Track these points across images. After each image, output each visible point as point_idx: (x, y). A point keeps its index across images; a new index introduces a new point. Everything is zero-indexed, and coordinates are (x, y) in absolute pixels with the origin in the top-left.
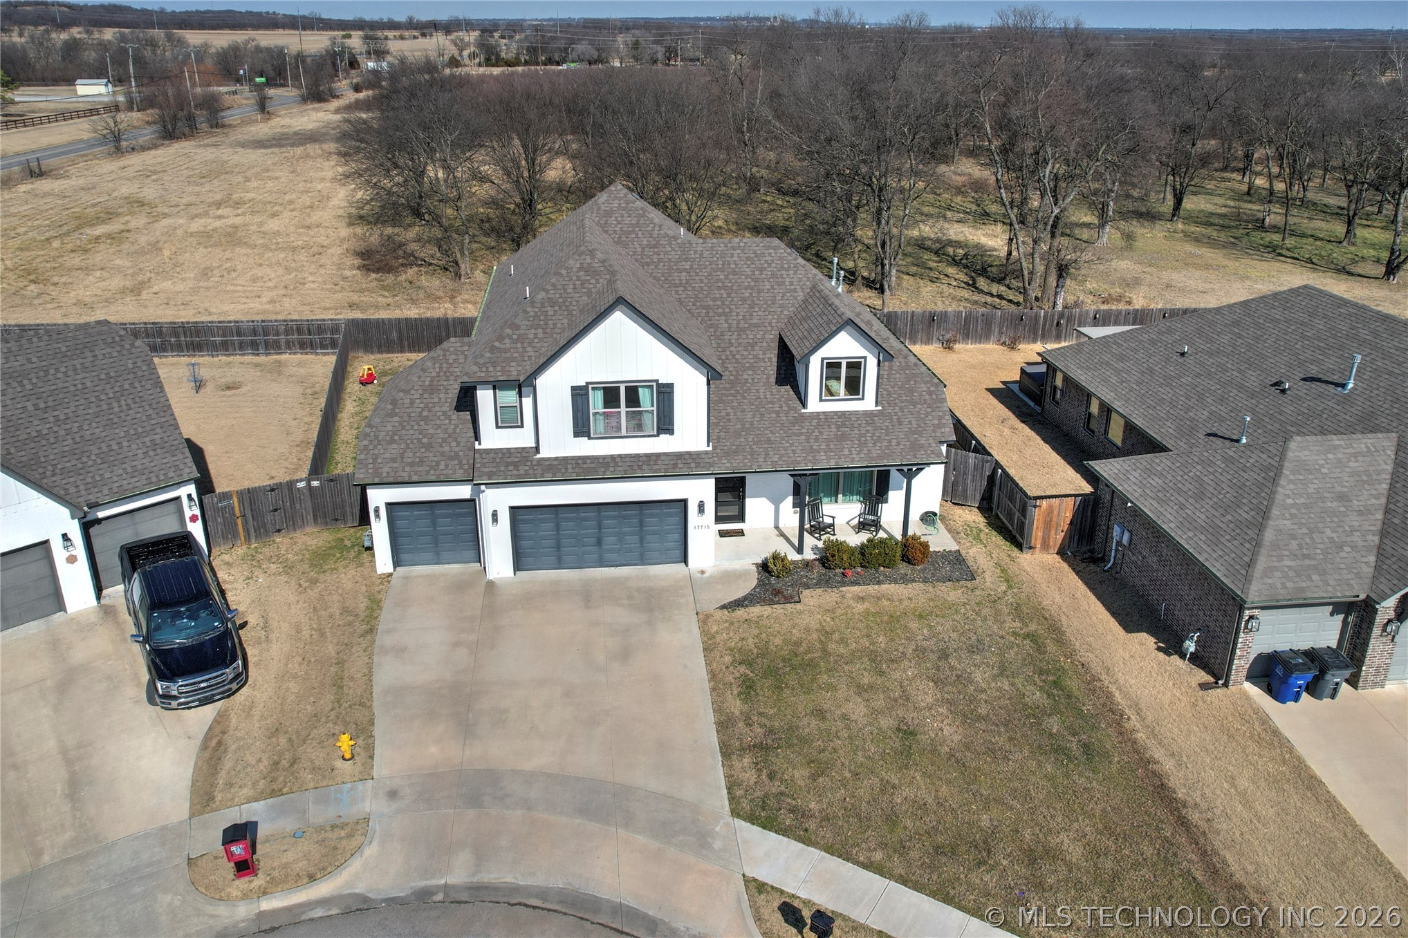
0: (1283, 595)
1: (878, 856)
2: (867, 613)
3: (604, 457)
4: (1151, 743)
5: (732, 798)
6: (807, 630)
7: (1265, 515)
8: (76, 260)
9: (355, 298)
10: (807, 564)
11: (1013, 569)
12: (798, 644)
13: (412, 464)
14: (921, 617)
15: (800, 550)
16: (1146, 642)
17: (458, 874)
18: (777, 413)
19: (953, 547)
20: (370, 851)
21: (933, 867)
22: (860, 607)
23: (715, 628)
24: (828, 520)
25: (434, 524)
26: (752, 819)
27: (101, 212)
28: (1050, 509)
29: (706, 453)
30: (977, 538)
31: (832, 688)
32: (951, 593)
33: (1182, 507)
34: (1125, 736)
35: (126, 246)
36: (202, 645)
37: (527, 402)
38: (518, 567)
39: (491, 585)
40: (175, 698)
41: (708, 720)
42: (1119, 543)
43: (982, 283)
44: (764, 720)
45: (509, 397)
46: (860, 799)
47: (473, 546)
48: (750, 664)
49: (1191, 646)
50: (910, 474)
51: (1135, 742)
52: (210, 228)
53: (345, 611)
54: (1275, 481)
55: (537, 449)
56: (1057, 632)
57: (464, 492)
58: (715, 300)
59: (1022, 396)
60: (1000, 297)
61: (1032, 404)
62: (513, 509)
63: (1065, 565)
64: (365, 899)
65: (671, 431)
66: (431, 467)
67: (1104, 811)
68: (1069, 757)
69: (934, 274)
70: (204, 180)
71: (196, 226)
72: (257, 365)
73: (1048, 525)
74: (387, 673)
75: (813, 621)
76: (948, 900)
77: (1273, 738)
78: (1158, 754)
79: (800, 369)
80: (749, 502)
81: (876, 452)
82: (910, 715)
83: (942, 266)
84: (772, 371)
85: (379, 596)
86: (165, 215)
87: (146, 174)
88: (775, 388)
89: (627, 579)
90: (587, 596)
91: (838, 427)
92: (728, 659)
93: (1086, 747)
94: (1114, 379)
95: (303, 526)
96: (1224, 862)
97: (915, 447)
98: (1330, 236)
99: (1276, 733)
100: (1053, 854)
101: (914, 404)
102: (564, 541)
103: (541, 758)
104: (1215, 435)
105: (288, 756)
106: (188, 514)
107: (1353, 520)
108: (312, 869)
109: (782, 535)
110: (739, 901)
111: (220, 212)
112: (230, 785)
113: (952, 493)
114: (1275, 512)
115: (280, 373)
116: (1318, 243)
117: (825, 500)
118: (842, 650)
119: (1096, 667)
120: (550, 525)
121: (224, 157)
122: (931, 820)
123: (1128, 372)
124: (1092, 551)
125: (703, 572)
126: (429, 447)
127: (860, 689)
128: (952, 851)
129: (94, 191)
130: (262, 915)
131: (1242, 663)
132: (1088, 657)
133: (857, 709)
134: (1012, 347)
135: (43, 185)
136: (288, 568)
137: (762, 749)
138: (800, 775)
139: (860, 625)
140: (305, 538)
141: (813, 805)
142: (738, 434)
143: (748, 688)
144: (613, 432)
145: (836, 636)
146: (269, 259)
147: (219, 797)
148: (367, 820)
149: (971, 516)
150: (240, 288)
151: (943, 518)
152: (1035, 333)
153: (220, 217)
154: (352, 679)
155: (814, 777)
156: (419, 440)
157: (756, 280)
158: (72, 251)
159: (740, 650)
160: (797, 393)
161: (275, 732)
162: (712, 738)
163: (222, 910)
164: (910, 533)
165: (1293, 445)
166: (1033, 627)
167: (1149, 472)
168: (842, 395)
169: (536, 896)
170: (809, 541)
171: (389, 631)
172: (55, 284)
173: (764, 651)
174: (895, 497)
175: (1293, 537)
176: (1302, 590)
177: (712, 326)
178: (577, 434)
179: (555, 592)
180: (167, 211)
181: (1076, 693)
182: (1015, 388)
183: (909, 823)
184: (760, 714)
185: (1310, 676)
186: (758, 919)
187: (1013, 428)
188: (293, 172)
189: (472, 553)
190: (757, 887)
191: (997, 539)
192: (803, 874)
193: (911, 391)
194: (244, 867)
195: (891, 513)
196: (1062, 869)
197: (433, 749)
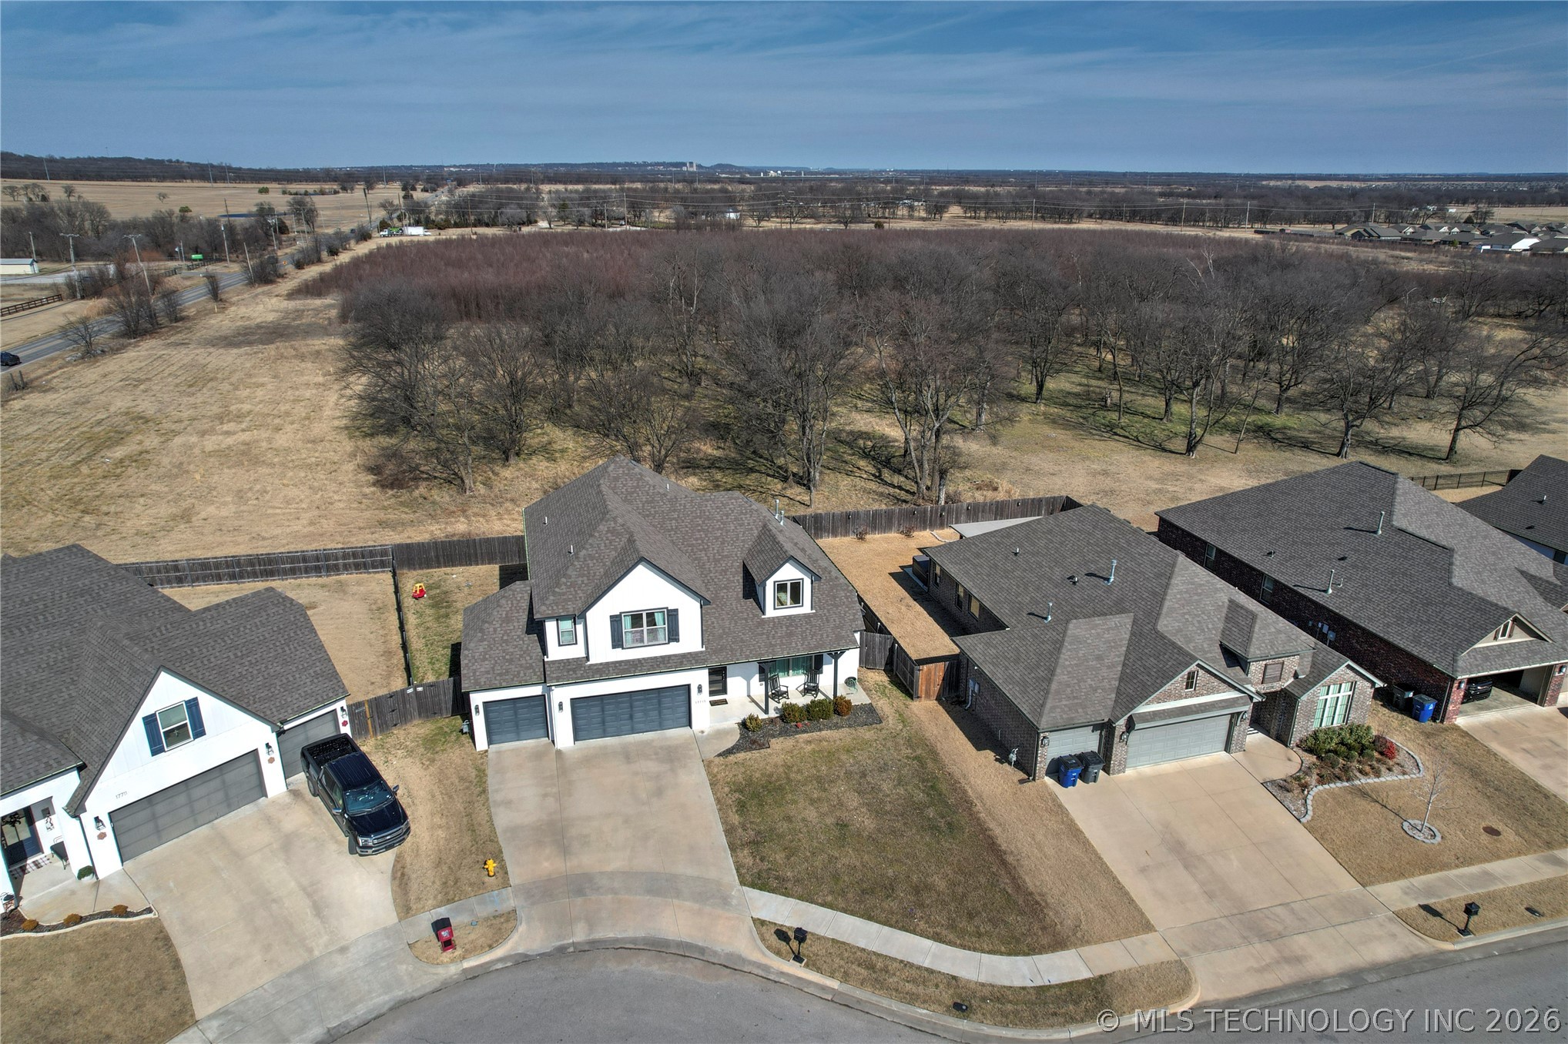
0: (1061, 723)
1: (829, 898)
2: (814, 751)
3: (633, 661)
4: (988, 819)
5: (740, 875)
6: (776, 766)
7: (1052, 672)
8: (113, 488)
9: (382, 515)
10: (772, 721)
11: (907, 713)
12: (771, 775)
13: (500, 675)
14: (848, 751)
15: (766, 711)
16: (990, 755)
17: (580, 935)
18: (746, 619)
19: (867, 701)
20: (522, 928)
21: (861, 902)
22: (809, 748)
23: (716, 770)
24: (784, 689)
25: (516, 714)
26: (753, 886)
27: (110, 431)
28: (929, 670)
29: (701, 652)
30: (883, 693)
31: (795, 802)
32: (867, 733)
33: (1007, 668)
34: (973, 816)
35: (152, 469)
36: (382, 811)
37: (580, 628)
38: (576, 739)
39: (559, 753)
40: (371, 847)
41: (719, 829)
42: (973, 691)
43: (886, 474)
44: (754, 826)
45: (567, 625)
46: (817, 867)
47: (545, 726)
48: (741, 792)
49: (1013, 757)
50: (836, 656)
51: (979, 819)
52: (223, 446)
53: (462, 779)
54: (1059, 650)
55: (587, 658)
56: (934, 754)
57: (537, 690)
58: (696, 539)
59: (914, 578)
60: (900, 488)
61: (921, 584)
62: (573, 701)
63: (940, 708)
64: (526, 956)
65: (677, 640)
66: (515, 676)
67: (959, 861)
68: (940, 833)
69: (849, 468)
70: (193, 389)
71: (211, 443)
72: (323, 586)
73: (928, 681)
74: (503, 819)
75: (779, 760)
76: (870, 918)
77: (1059, 809)
78: (992, 825)
79: (759, 590)
80: (729, 680)
81: (813, 643)
82: (845, 815)
83: (854, 459)
84: (740, 589)
85: (483, 767)
86: (176, 433)
87: (133, 383)
88: (743, 601)
89: (652, 741)
90: (627, 755)
91: (787, 627)
92: (727, 789)
93: (950, 825)
94: (972, 572)
95: (411, 720)
96: (1024, 882)
97: (839, 638)
98: (1155, 413)
99: (1060, 806)
100: (929, 888)
101: (837, 606)
102: (608, 719)
103: (617, 862)
104: (1033, 614)
105: (452, 878)
106: (341, 721)
107: (1104, 672)
108: (490, 942)
109: (753, 701)
110: (751, 932)
111: (225, 428)
112: (419, 899)
113: (866, 662)
114: (1058, 671)
115: (345, 592)
116: (1146, 420)
117: (781, 674)
118: (799, 777)
119: (957, 774)
120: (598, 709)
121: (201, 360)
122: (859, 875)
123: (981, 567)
124: (958, 697)
125: (703, 732)
126: (511, 661)
127: (812, 801)
128: (872, 891)
129: (89, 406)
130: (465, 971)
131: (1042, 765)
132: (953, 769)
133: (811, 814)
134: (908, 535)
135: (35, 400)
136: (410, 753)
137: (754, 843)
138: (780, 857)
139: (809, 760)
140: (414, 729)
141: (789, 874)
142: (721, 637)
143: (742, 807)
144: (639, 642)
145: (795, 769)
146: (291, 479)
147: (414, 907)
148: (515, 911)
149: (879, 677)
150: (278, 511)
151: (860, 680)
152: (925, 522)
153: (228, 433)
154: (480, 825)
155: (788, 858)
156: (504, 657)
157: (724, 523)
158: (105, 477)
159: (734, 783)
160: (758, 604)
161: (439, 863)
162: (723, 840)
163: (441, 970)
164: (839, 694)
165: (1071, 626)
166: (919, 752)
167: (988, 644)
168: (789, 605)
169: (630, 943)
170: (772, 704)
171: (497, 791)
172: (107, 514)
173: (749, 782)
174: (828, 669)
175: (1068, 686)
176: (1072, 719)
177: (696, 559)
178: (614, 647)
179: (604, 754)
180: (173, 427)
181: (944, 792)
182: (910, 571)
183: (846, 878)
184: (751, 823)
185: (1079, 769)
186: (763, 940)
187: (908, 606)
188: (275, 377)
189: (542, 731)
190: (760, 923)
191: (897, 693)
192: (786, 913)
193: (834, 597)
194: (448, 944)
195: (825, 680)
196: (934, 895)
197: (546, 864)
